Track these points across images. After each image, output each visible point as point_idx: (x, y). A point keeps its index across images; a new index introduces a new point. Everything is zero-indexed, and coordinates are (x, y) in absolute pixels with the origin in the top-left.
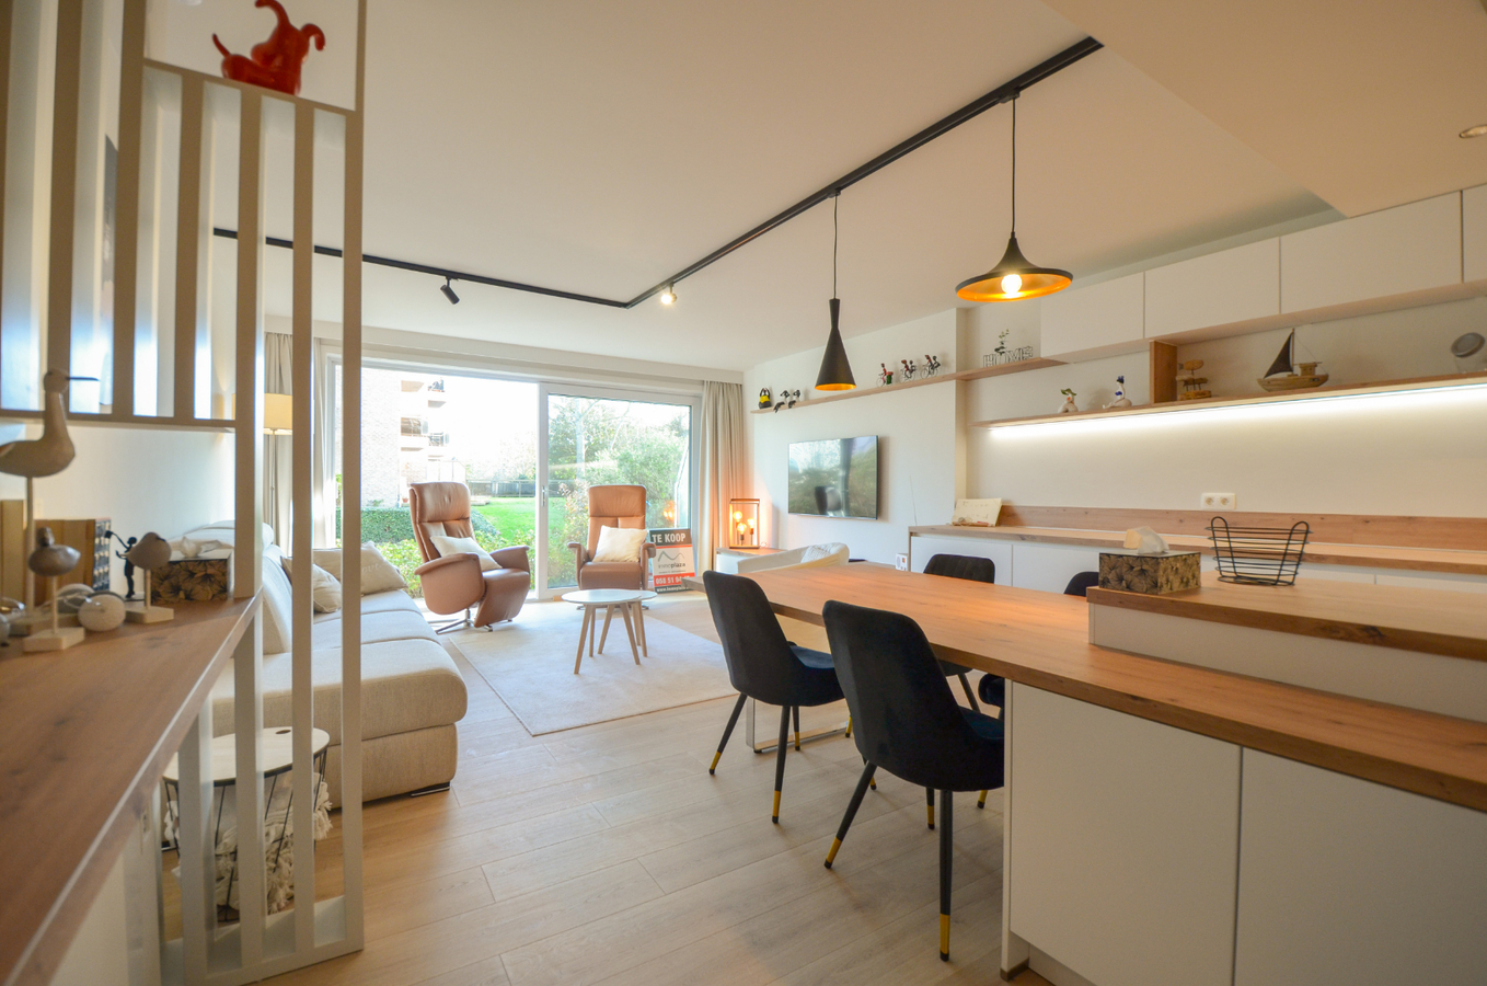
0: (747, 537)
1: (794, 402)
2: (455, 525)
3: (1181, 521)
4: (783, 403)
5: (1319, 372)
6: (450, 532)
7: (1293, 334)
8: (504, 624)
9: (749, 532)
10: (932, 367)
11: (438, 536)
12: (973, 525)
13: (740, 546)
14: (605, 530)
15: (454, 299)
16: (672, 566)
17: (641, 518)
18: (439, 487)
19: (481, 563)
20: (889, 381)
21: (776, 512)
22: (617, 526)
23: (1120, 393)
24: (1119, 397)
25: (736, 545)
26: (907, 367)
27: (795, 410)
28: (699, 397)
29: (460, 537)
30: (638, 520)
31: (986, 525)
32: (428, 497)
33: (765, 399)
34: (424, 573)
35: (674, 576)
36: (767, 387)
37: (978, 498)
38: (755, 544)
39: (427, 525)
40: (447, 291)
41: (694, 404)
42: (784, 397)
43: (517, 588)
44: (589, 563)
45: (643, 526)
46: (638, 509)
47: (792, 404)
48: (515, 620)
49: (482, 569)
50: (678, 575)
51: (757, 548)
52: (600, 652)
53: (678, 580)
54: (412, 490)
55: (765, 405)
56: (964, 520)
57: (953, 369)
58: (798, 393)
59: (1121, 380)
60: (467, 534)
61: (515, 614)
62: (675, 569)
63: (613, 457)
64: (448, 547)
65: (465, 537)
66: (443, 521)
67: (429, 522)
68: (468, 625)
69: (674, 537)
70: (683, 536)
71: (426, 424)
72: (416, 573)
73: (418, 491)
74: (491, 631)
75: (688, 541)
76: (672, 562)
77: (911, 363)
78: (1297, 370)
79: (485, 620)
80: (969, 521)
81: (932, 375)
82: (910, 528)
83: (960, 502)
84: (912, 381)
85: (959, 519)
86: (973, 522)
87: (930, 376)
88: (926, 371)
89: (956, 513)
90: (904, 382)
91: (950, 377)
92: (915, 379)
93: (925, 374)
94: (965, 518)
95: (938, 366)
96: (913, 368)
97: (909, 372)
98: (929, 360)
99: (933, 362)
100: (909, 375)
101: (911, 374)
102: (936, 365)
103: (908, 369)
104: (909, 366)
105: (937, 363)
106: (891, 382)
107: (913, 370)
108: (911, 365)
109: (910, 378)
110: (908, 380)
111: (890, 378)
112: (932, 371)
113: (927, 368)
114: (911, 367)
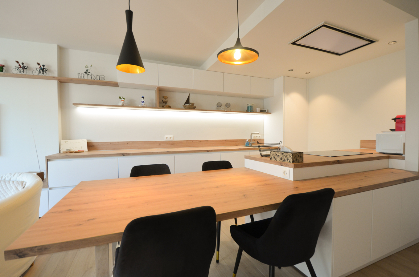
3: (160, 144)
5: (195, 105)
7: (189, 95)
12: (76, 152)
20: (1, 71)
23: (144, 102)
24: (143, 103)
31: (83, 152)
37: (70, 139)
56: (70, 150)
57: (56, 75)
59: (143, 98)
77: (23, 63)
78: (190, 104)
80: (73, 150)
81: (42, 75)
82: (46, 157)
83: (63, 142)
84: (24, 75)
85: (67, 150)
86: (76, 150)
87: (40, 75)
88: (37, 71)
89: (62, 147)
90: (17, 74)
91: (54, 78)
92: (27, 74)
93: (36, 73)
94: (70, 149)
95: (47, 70)
96: (24, 67)
97: (21, 68)
98: (39, 66)
99: (42, 67)
100: (22, 70)
101: (23, 70)
102: (45, 70)
103: (21, 67)
104: (22, 65)
105: (46, 69)
106: (4, 71)
107: (25, 69)
108: (24, 65)
109: (22, 73)
110: (21, 73)
111: (3, 68)
112: (42, 72)
113: (38, 70)
114: (23, 66)
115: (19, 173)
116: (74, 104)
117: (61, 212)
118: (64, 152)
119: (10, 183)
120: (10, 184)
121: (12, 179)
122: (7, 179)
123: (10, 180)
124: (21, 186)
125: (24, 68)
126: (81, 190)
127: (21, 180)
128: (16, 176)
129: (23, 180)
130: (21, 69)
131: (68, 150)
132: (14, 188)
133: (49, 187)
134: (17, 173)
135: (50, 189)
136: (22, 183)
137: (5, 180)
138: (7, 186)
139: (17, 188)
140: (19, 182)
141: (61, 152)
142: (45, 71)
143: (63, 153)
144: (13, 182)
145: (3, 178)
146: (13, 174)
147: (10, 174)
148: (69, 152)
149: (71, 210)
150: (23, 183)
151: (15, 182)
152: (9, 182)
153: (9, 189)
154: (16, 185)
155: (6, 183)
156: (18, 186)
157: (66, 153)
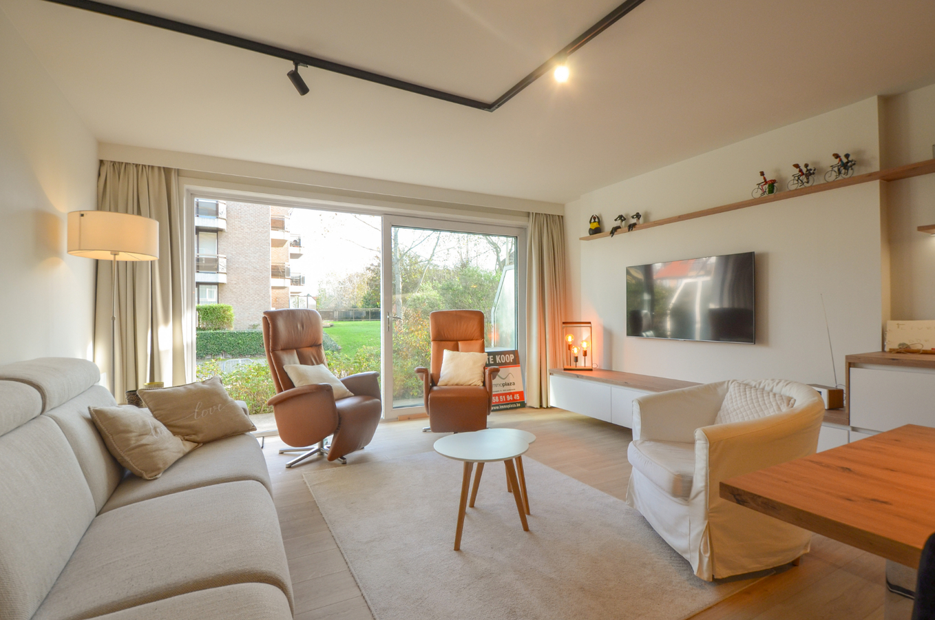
0: (581, 359)
1: (634, 225)
2: (309, 352)
4: (619, 227)
6: (303, 361)
8: (357, 454)
9: (582, 353)
10: (845, 166)
11: (293, 366)
12: (925, 353)
13: (573, 367)
14: (447, 353)
15: (303, 89)
16: (504, 385)
17: (480, 342)
18: (291, 315)
19: (334, 392)
20: (771, 191)
21: (608, 335)
22: (458, 350)
25: (569, 367)
26: (801, 171)
27: (634, 233)
28: (523, 229)
29: (313, 364)
30: (477, 344)
32: (281, 325)
33: (595, 225)
34: (277, 403)
35: (506, 394)
36: (596, 213)
37: (911, 318)
38: (588, 365)
39: (280, 353)
40: (295, 77)
41: (519, 235)
42: (620, 221)
43: (368, 416)
44: (435, 388)
45: (482, 350)
46: (477, 334)
47: (631, 227)
48: (369, 449)
49: (335, 397)
50: (509, 394)
51: (591, 370)
52: (472, 506)
53: (509, 398)
54: (265, 319)
55: (596, 231)
56: (908, 346)
57: (876, 167)
58: (638, 216)
60: (319, 361)
61: (367, 442)
62: (506, 387)
63: (434, 288)
64: (302, 376)
65: (318, 364)
66: (296, 349)
67: (282, 350)
68: (322, 454)
69: (505, 359)
70: (512, 357)
71: (289, 269)
72: (270, 404)
73: (271, 319)
74: (345, 463)
75: (516, 362)
76: (504, 382)
77: (806, 166)
79: (338, 453)
80: (919, 347)
81: (844, 176)
82: (847, 357)
83: (892, 325)
84: (809, 187)
85: (900, 345)
86: (924, 349)
87: (840, 178)
88: (833, 172)
89: (888, 337)
90: (796, 189)
91: (870, 177)
92: (814, 184)
93: (832, 177)
94: (909, 344)
95: (854, 164)
96: (810, 172)
97: (804, 176)
98: (838, 159)
99: (845, 160)
100: (805, 180)
101: (808, 179)
102: (849, 164)
103: (803, 174)
104: (804, 170)
105: (851, 161)
106: (775, 191)
107: (811, 174)
108: (808, 168)
109: (805, 184)
110: (803, 186)
111: (774, 186)
112: (843, 171)
113: (836, 169)
114: (807, 170)
115: (786, 381)
116: (921, 229)
117: (828, 466)
118: (894, 350)
119: (769, 395)
120: (769, 398)
121: (774, 391)
122: (768, 389)
123: (771, 391)
124: (785, 404)
125: (809, 174)
126: (897, 440)
127: (788, 394)
128: (781, 384)
129: (791, 396)
130: (803, 178)
131: (905, 347)
132: (775, 408)
133: (851, 425)
134: (783, 381)
135: (854, 429)
136: (789, 399)
137: (763, 389)
138: (764, 400)
139: (779, 408)
140: (784, 398)
141: (887, 349)
142: (851, 166)
143: (891, 351)
144: (775, 395)
145: (762, 386)
146: (777, 381)
147: (773, 380)
148: (905, 350)
149: (849, 470)
150: (790, 401)
151: (777, 396)
152: (769, 393)
153: (768, 405)
154: (779, 402)
155: (764, 395)
156: (781, 404)
157: (898, 352)
